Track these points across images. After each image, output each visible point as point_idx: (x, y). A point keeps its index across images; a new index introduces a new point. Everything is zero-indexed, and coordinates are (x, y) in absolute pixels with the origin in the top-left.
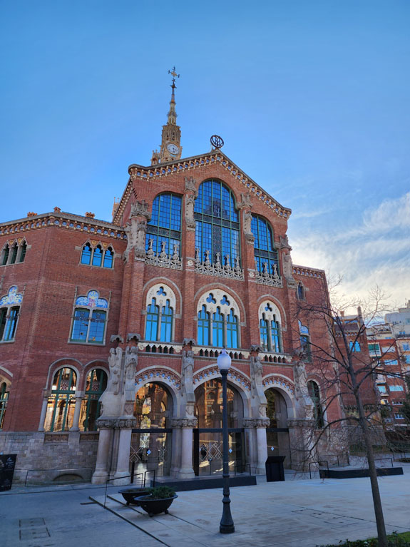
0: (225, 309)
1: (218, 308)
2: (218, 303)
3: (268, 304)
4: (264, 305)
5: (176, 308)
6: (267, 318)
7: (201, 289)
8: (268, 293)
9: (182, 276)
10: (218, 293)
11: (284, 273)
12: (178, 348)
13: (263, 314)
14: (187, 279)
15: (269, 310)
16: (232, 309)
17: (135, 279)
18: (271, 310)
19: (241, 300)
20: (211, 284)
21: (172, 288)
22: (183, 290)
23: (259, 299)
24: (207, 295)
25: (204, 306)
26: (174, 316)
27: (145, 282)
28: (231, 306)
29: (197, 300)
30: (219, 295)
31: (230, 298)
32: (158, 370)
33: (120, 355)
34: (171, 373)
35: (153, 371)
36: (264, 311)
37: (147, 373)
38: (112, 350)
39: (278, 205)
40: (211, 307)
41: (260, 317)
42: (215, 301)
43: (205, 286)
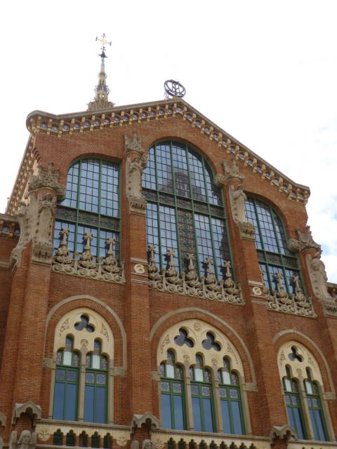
0: (213, 358)
1: (199, 356)
2: (199, 347)
3: (294, 349)
4: (286, 350)
5: (116, 354)
6: (295, 374)
7: (163, 319)
8: (291, 327)
9: (124, 294)
10: (196, 328)
11: (315, 291)
12: (121, 437)
13: (288, 368)
14: (135, 298)
15: (296, 360)
16: (226, 359)
18: (300, 359)
19: (241, 341)
20: (181, 310)
21: (106, 316)
22: (126, 321)
23: (276, 338)
24: (174, 331)
25: (171, 352)
26: (111, 373)
27: (50, 305)
28: (224, 352)
29: (157, 339)
30: (198, 332)
31: (219, 338)
36: (289, 361)
39: (287, 182)
40: (185, 354)
41: (283, 373)
42: (191, 343)
43: (170, 314)
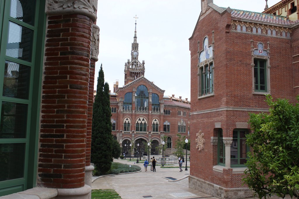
0: (143, 122)
1: (141, 122)
2: (141, 121)
3: (155, 119)
5: (131, 123)
6: (155, 123)
8: (156, 116)
9: (132, 115)
10: (141, 118)
12: (131, 132)
14: (133, 116)
16: (145, 122)
17: (121, 118)
18: (156, 121)
19: (147, 119)
21: (130, 118)
23: (153, 118)
24: (138, 119)
25: (138, 122)
27: (123, 118)
28: (145, 121)
29: (136, 120)
30: (141, 119)
31: (144, 119)
32: (127, 137)
33: (119, 134)
34: (129, 138)
35: (125, 137)
36: (154, 121)
37: (124, 138)
38: (117, 133)
40: (140, 122)
41: (153, 123)
43: (138, 117)
